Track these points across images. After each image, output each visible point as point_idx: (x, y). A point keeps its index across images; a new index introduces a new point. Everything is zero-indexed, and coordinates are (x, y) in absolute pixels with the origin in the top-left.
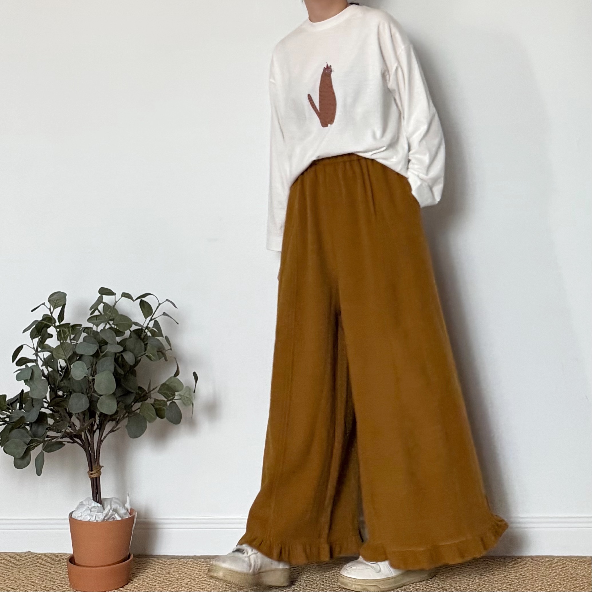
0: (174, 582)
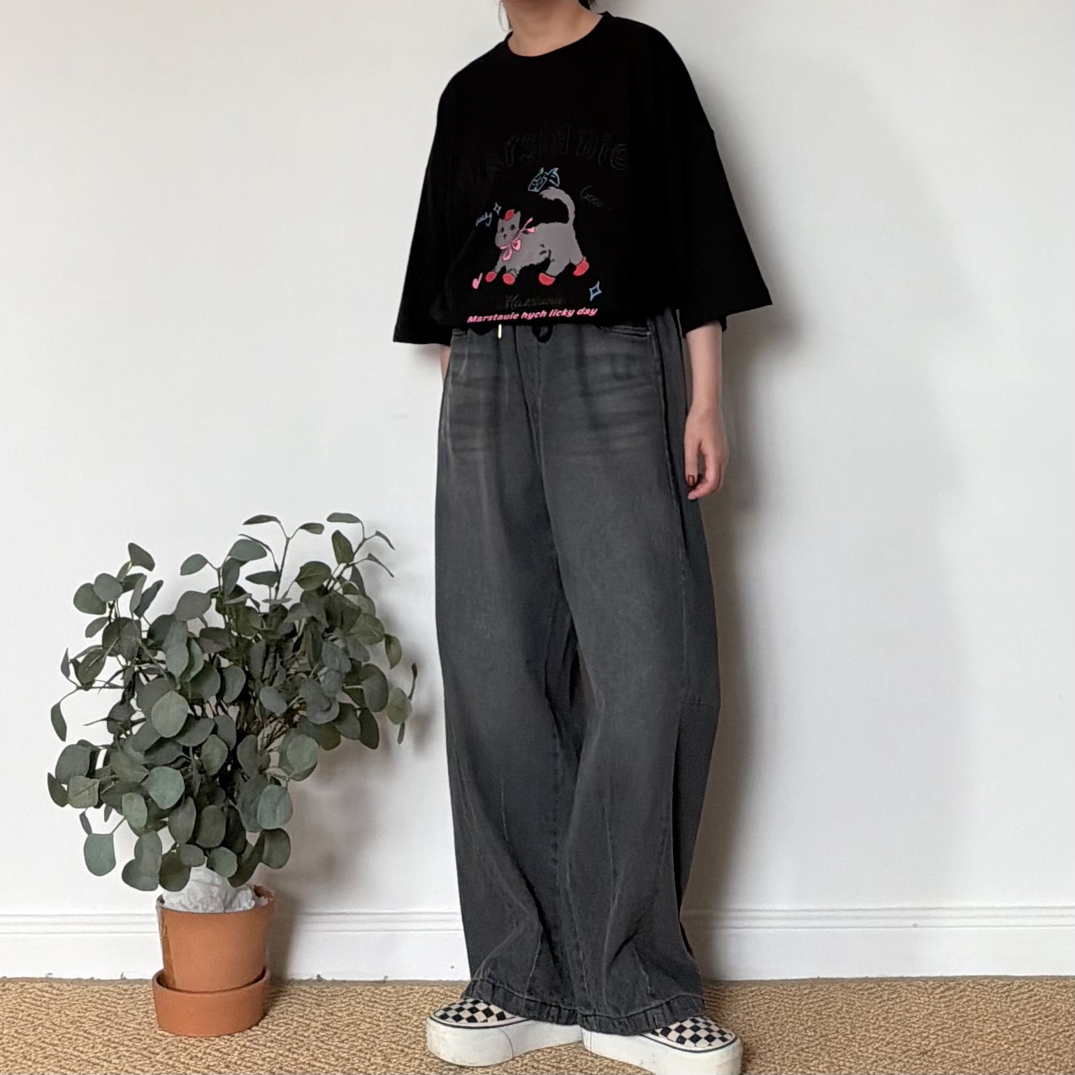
0: (343, 1030)
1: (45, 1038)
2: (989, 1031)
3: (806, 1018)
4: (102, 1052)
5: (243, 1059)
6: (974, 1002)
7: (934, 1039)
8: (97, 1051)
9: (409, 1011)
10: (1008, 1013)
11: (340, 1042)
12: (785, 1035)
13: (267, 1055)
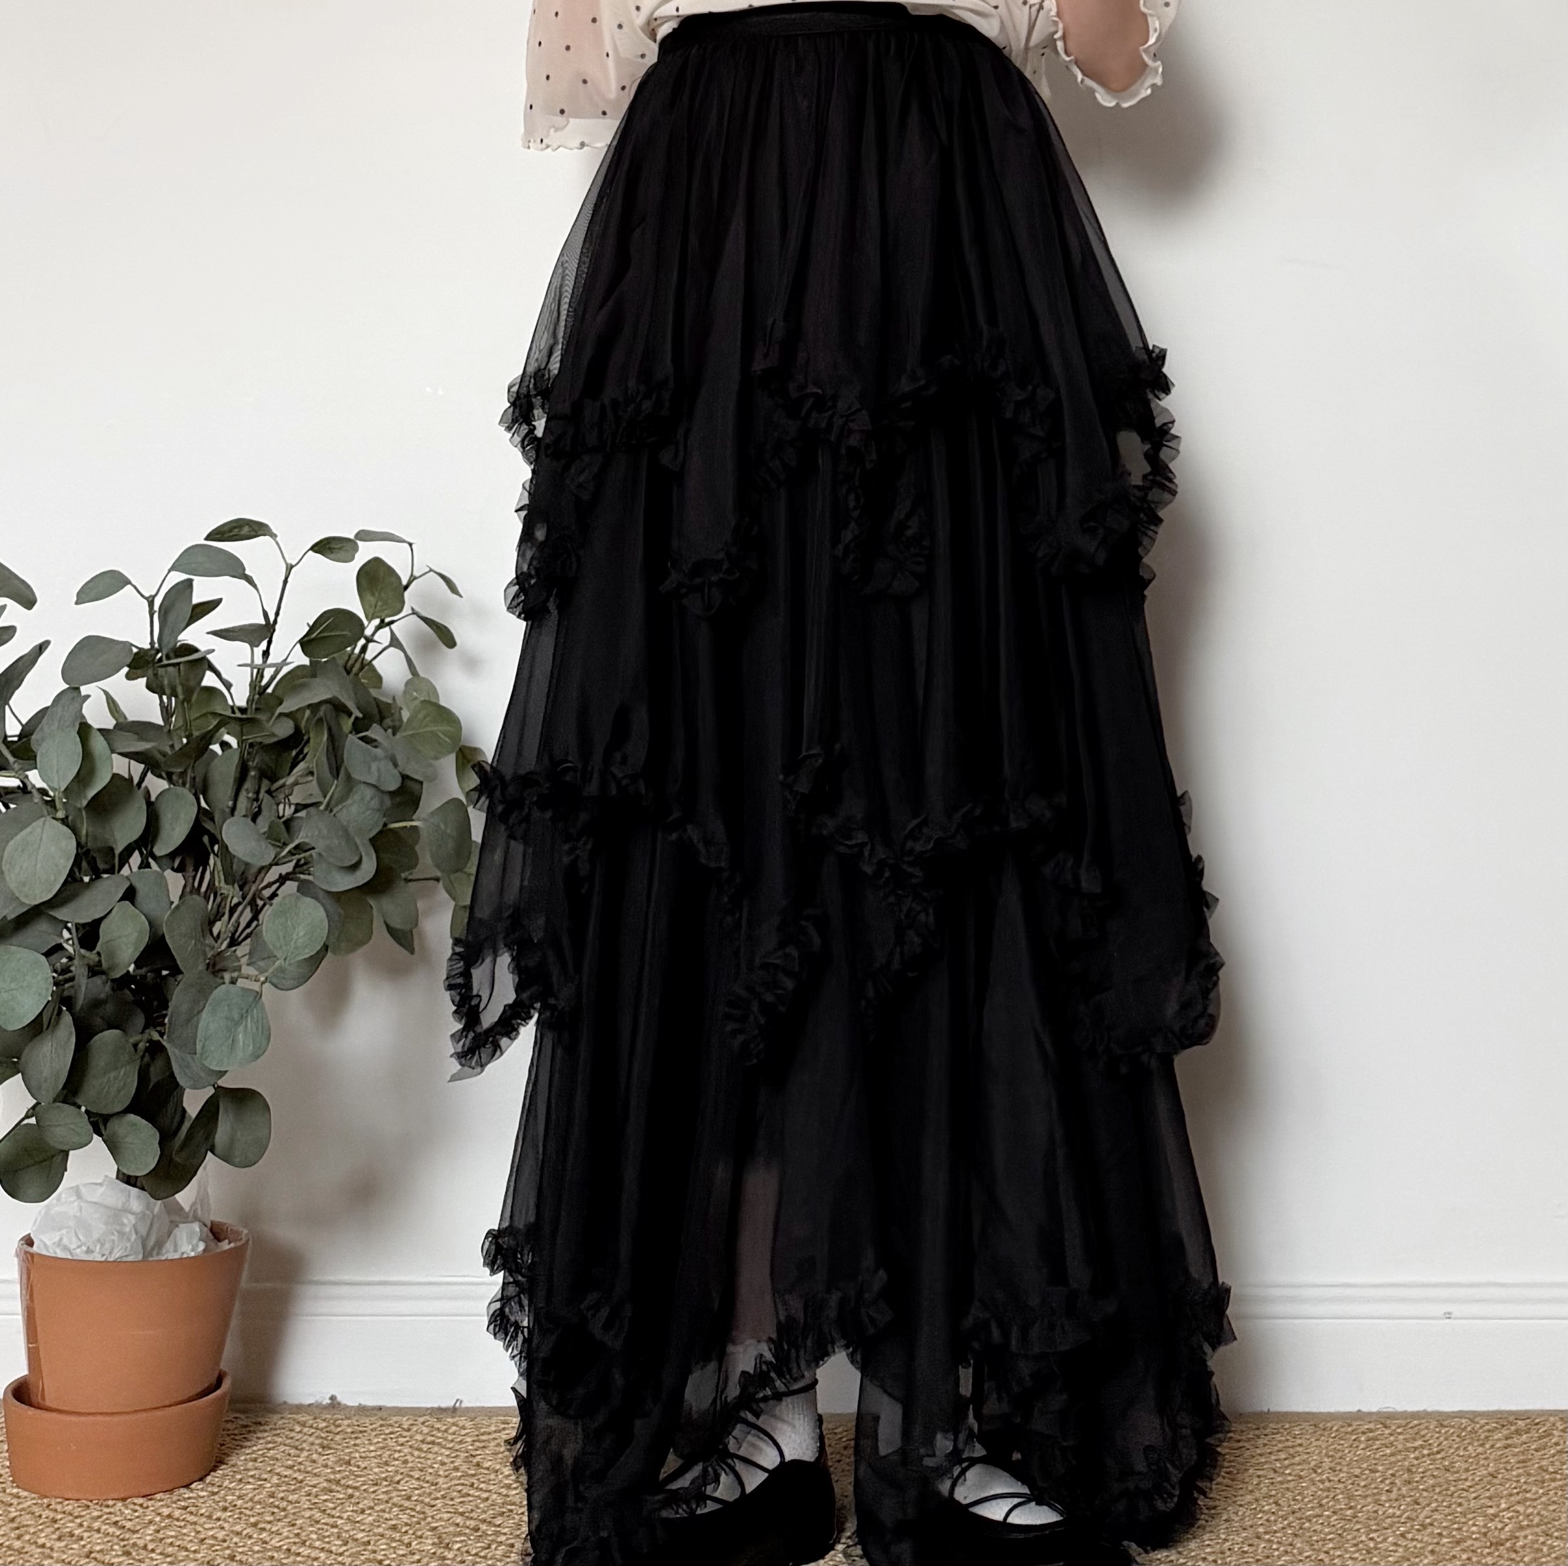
11: (356, 1512)
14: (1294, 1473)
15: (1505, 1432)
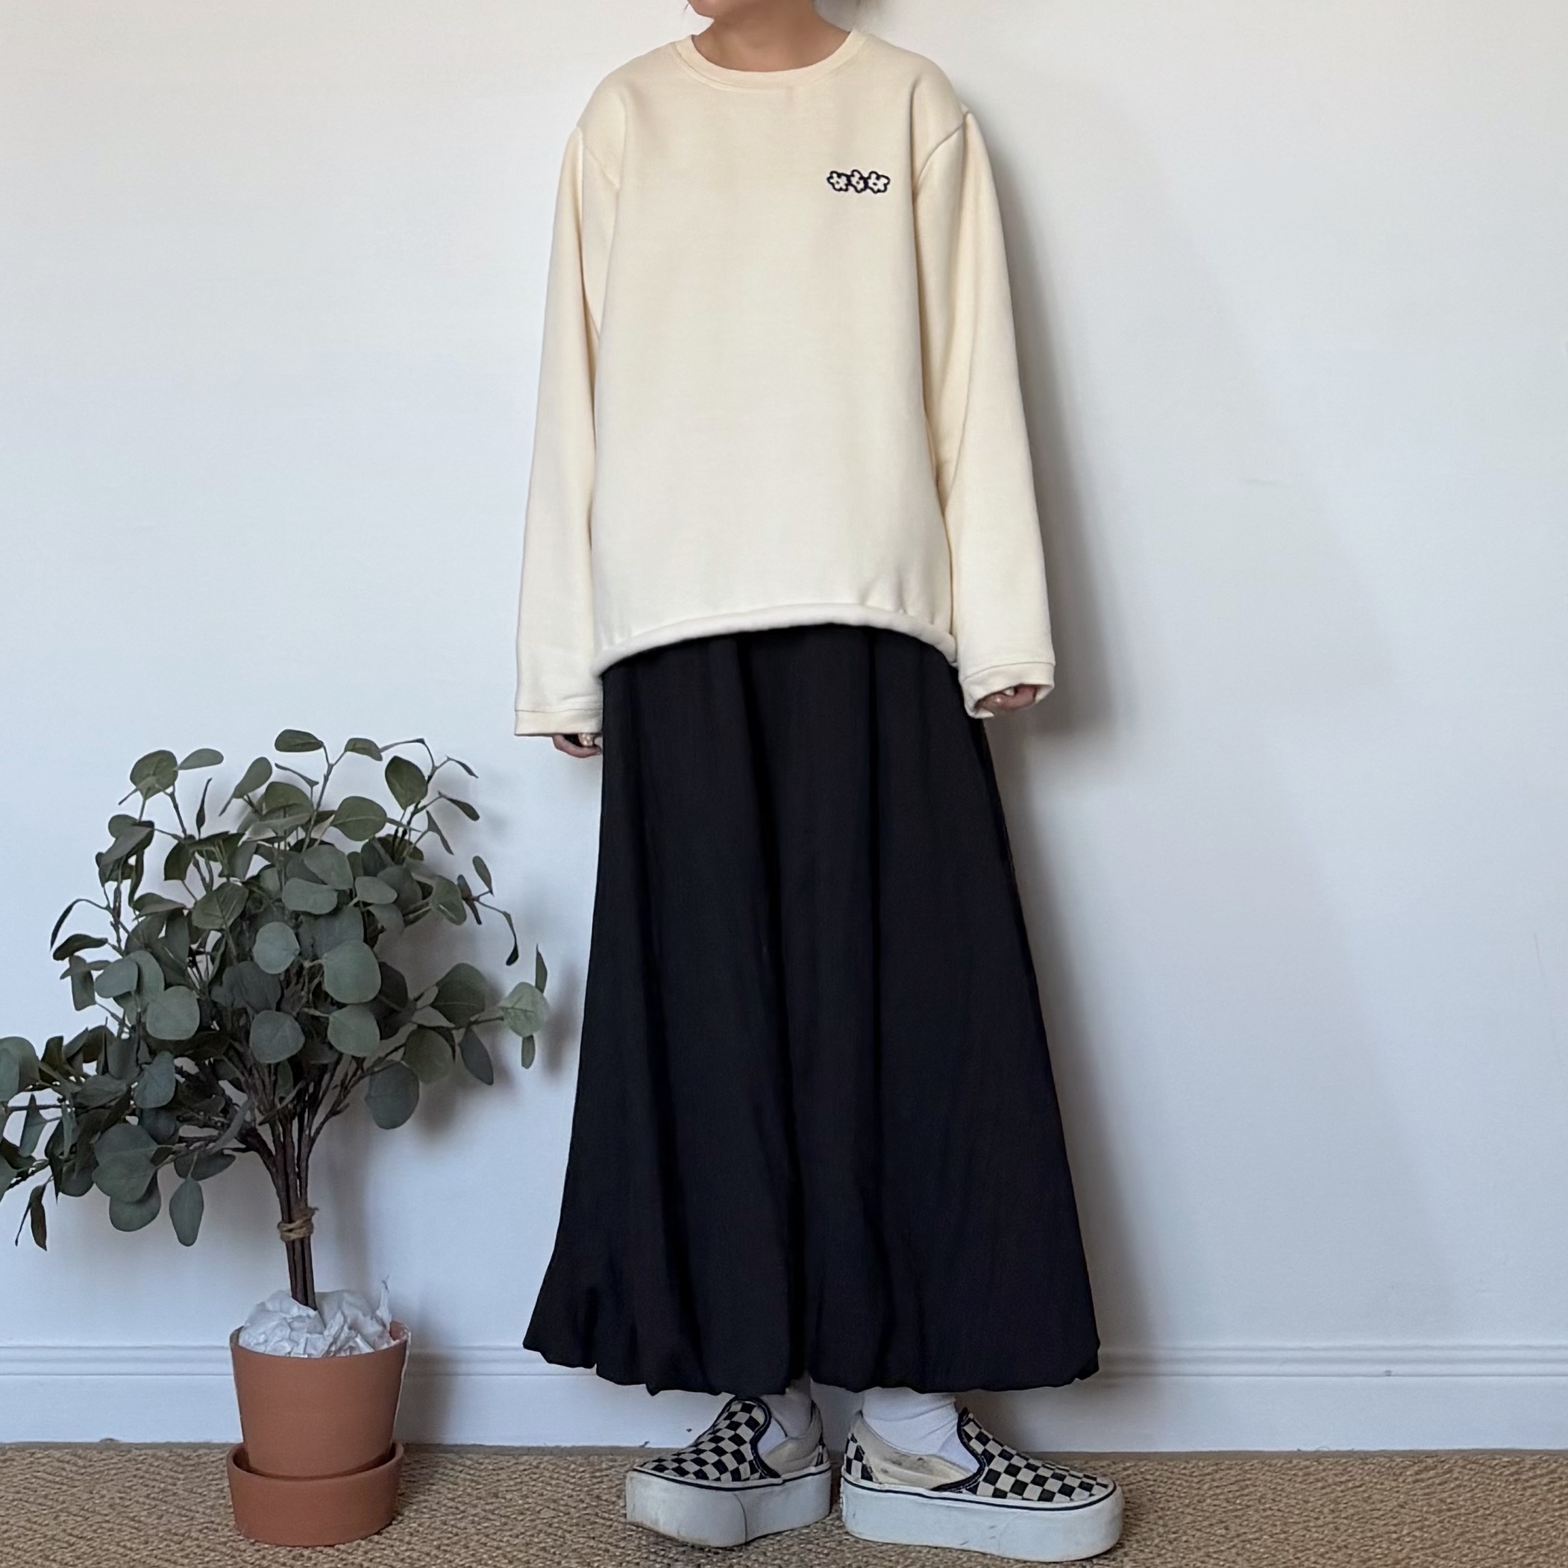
1: (73, 1529)
2: (1493, 1531)
3: (1212, 1509)
4: (160, 1548)
5: (371, 1560)
6: (1468, 1489)
7: (1409, 1542)
8: (150, 1548)
9: (610, 1493)
10: (1519, 1506)
11: (511, 1536)
12: (1181, 1531)
13: (408, 1554)
14: (1244, 1503)
15: (1416, 1468)
